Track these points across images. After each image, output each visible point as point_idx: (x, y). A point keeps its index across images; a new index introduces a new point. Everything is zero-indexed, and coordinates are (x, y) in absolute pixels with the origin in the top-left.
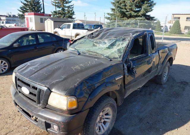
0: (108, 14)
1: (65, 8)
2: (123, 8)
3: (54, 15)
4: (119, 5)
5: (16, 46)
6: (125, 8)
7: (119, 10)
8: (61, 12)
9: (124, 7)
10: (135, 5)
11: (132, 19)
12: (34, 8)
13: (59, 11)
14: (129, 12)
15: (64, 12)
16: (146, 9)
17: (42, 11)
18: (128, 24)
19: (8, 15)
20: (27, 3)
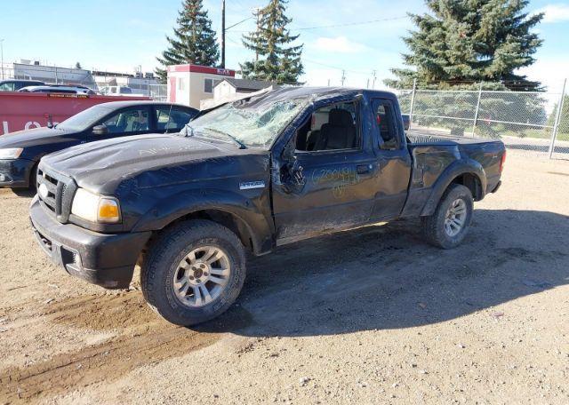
0: (394, 71)
1: (278, 55)
2: (437, 56)
3: (247, 73)
4: (425, 47)
5: (99, 132)
6: (444, 55)
7: (424, 59)
8: (264, 65)
9: (441, 52)
10: (475, 45)
11: (463, 86)
12: (199, 54)
13: (262, 62)
14: (455, 67)
15: (274, 66)
16: (509, 59)
17: (218, 63)
18: (449, 101)
19: (135, 74)
20: (181, 42)
